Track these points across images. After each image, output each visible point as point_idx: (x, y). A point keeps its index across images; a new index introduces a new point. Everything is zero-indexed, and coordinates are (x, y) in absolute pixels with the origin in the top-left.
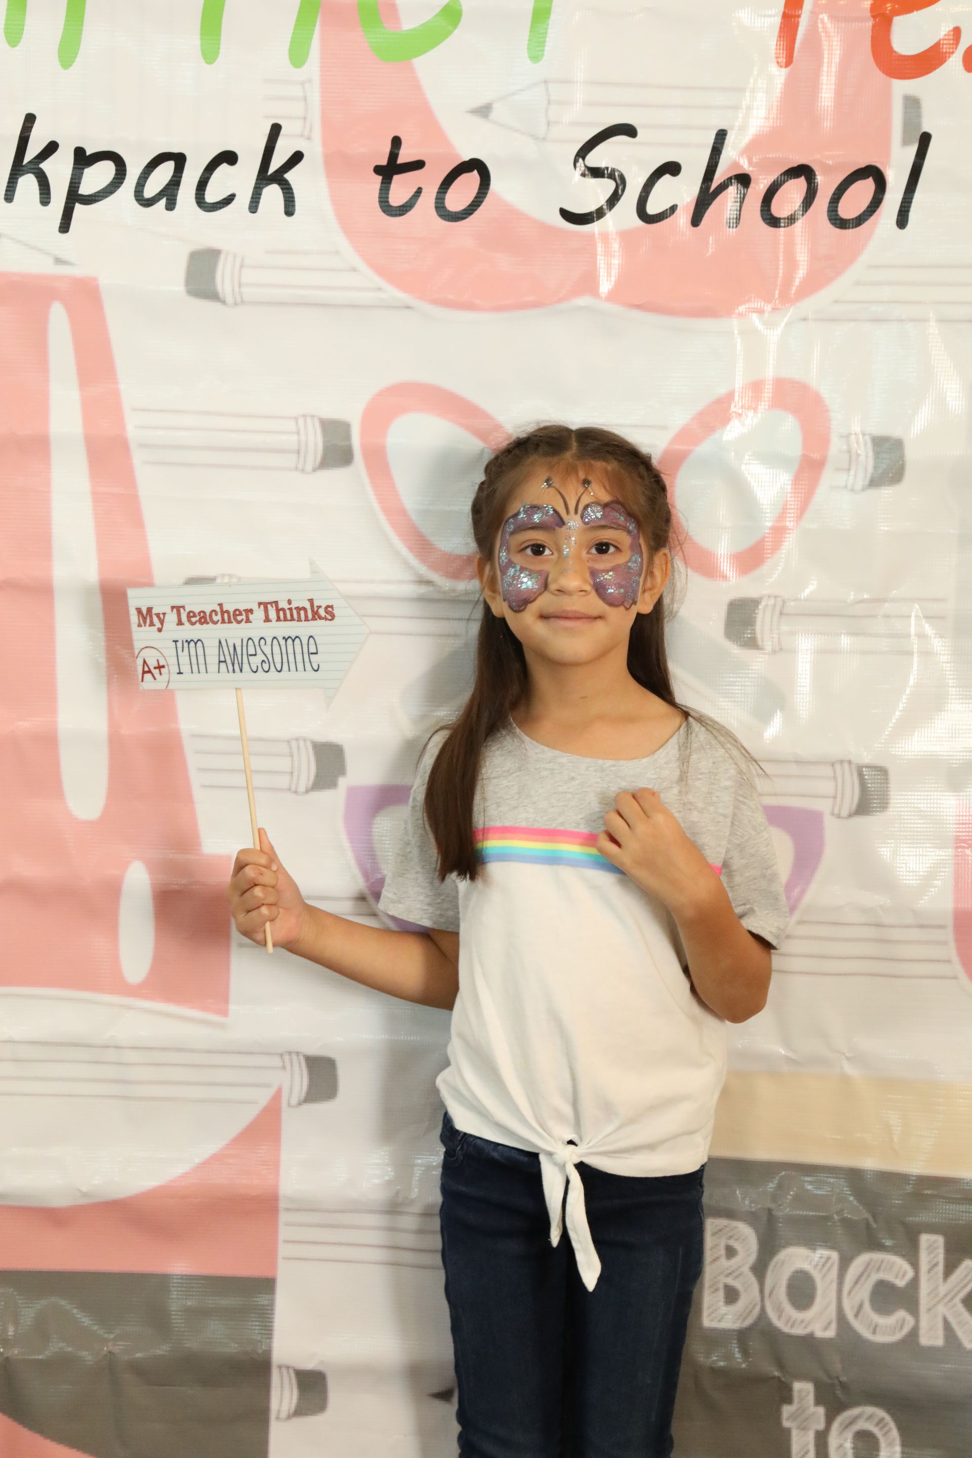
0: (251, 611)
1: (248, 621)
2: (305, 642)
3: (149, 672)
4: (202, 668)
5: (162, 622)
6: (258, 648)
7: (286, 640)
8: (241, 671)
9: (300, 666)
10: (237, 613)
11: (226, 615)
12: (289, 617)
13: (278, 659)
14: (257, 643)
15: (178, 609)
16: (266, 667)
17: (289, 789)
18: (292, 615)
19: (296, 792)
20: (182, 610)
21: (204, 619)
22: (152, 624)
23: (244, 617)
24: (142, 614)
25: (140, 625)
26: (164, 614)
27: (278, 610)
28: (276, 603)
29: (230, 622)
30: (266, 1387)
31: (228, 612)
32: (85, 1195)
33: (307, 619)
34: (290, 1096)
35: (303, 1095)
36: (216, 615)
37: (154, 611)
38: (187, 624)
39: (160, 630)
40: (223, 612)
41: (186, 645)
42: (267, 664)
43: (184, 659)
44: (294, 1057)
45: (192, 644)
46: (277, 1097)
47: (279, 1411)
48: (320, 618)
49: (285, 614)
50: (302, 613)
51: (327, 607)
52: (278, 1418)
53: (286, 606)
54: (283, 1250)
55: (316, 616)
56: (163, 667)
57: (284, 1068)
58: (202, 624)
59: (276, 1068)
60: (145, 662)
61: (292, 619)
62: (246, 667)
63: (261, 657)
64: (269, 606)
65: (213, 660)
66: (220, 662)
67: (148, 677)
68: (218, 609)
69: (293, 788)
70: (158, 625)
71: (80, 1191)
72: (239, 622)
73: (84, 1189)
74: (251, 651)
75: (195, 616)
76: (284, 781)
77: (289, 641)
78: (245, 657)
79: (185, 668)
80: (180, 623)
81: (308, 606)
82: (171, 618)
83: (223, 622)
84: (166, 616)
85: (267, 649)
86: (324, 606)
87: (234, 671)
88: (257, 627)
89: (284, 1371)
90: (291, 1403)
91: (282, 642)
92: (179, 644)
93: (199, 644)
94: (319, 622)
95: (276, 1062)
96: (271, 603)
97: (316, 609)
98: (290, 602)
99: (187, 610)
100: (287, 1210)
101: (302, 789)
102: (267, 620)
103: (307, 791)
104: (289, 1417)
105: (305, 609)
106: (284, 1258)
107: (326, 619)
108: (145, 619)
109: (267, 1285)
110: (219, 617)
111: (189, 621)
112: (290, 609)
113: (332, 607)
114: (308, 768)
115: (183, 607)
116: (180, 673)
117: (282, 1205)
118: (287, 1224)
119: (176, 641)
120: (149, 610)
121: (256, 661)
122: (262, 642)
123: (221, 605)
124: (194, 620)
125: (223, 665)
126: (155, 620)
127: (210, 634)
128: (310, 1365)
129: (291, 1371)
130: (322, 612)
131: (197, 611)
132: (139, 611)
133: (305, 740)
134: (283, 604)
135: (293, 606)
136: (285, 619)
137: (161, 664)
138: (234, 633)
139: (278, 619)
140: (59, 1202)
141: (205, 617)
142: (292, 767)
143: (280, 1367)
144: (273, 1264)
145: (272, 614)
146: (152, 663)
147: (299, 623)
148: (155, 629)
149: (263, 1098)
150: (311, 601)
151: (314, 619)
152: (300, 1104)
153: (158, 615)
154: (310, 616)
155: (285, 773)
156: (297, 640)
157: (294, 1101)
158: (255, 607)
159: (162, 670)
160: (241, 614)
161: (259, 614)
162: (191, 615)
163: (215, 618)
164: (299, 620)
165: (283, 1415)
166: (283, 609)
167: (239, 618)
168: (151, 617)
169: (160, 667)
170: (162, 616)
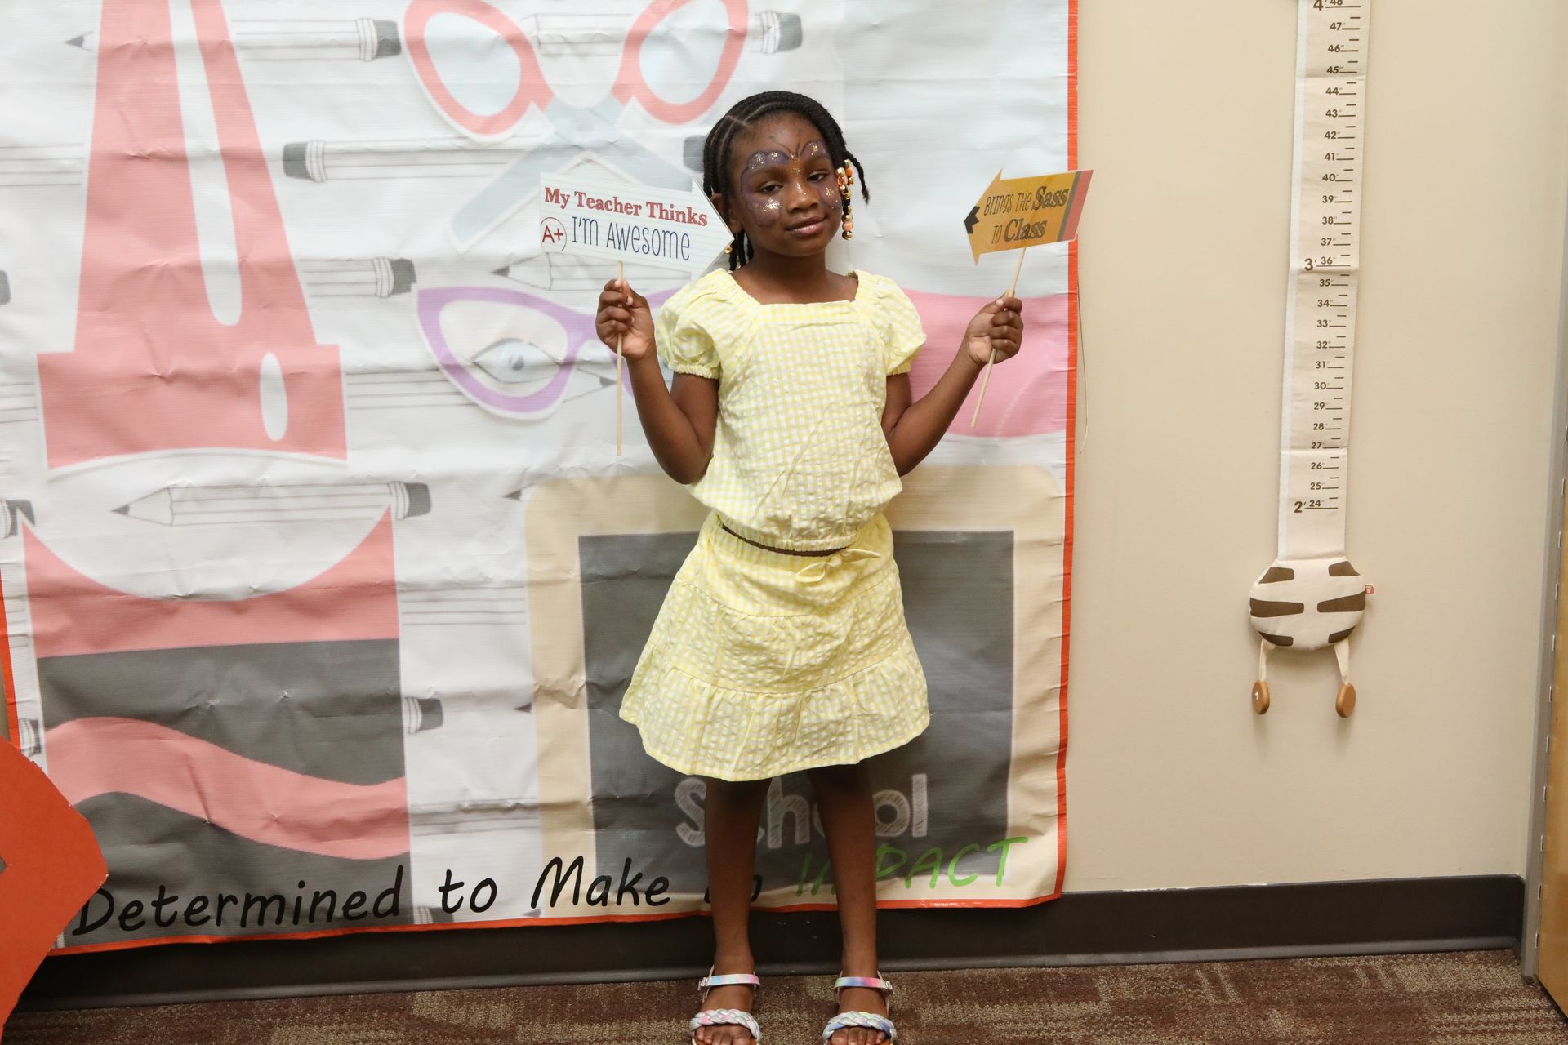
0: (640, 207)
1: (636, 213)
2: (680, 237)
3: (550, 236)
4: (594, 241)
5: (566, 202)
6: (641, 235)
7: (665, 233)
8: (625, 249)
9: (673, 254)
10: (628, 206)
11: (619, 206)
12: (670, 217)
13: (656, 245)
14: (641, 232)
15: (580, 195)
16: (646, 250)
17: (376, 295)
18: (672, 217)
19: (381, 296)
20: (583, 196)
21: (600, 205)
22: (557, 202)
23: (633, 210)
24: (550, 193)
25: (547, 201)
26: (568, 196)
27: (662, 210)
28: (661, 205)
29: (621, 211)
30: (399, 712)
31: (620, 204)
32: (256, 591)
33: (684, 221)
34: (397, 513)
35: (406, 511)
36: (611, 204)
37: (560, 193)
38: (586, 207)
39: (563, 207)
40: (616, 204)
41: (583, 222)
42: (647, 248)
43: (580, 232)
44: (398, 485)
45: (588, 222)
46: (388, 513)
47: (409, 728)
48: (695, 222)
49: (667, 214)
50: (681, 216)
51: (702, 215)
52: (409, 733)
53: (669, 209)
54: (402, 619)
55: (692, 220)
56: (562, 234)
57: (391, 493)
58: (599, 209)
59: (384, 494)
60: (547, 228)
61: (672, 219)
62: (629, 247)
63: (642, 242)
64: (655, 206)
65: (603, 236)
66: (609, 239)
67: (548, 240)
68: (613, 200)
69: (379, 294)
70: (562, 203)
71: (251, 588)
72: (629, 213)
73: (255, 587)
74: (636, 236)
75: (593, 202)
76: (371, 289)
77: (668, 235)
78: (630, 240)
79: (580, 239)
80: (580, 205)
81: (686, 212)
82: (574, 200)
83: (616, 210)
84: (570, 198)
85: (649, 237)
86: (699, 215)
87: (619, 248)
88: (643, 219)
89: (411, 701)
90: (417, 722)
91: (662, 234)
92: (578, 221)
93: (594, 223)
94: (693, 225)
95: (385, 489)
96: (657, 204)
97: (692, 215)
98: (672, 206)
99: (588, 196)
100: (402, 591)
101: (385, 293)
102: (652, 215)
103: (389, 295)
104: (417, 731)
105: (684, 214)
106: (404, 625)
107: (700, 224)
108: (552, 197)
109: (393, 644)
110: (613, 207)
111: (588, 205)
112: (672, 212)
113: (705, 216)
114: (387, 277)
115: (585, 194)
116: (575, 241)
117: (398, 588)
118: (403, 601)
119: (575, 218)
120: (557, 191)
121: (638, 244)
122: (646, 231)
123: (616, 198)
124: (592, 205)
125: (611, 242)
126: (560, 199)
127: (604, 218)
128: (428, 696)
129: (416, 701)
130: (697, 218)
131: (595, 199)
132: (548, 190)
133: (384, 259)
134: (666, 207)
135: (675, 209)
136: (667, 218)
137: (560, 232)
138: (624, 221)
139: (661, 217)
140: (237, 597)
141: (601, 204)
142: (377, 279)
143: (407, 698)
144: (396, 630)
145: (657, 212)
146: (553, 231)
147: (678, 223)
148: (559, 205)
149: (377, 515)
150: (690, 209)
151: (690, 222)
152: (404, 518)
153: (563, 196)
154: (687, 220)
155: (371, 283)
156: (674, 235)
157: (400, 516)
158: (643, 205)
159: (561, 237)
160: (631, 208)
161: (646, 210)
162: (590, 201)
163: (610, 207)
164: (678, 220)
165: (413, 730)
166: (666, 211)
167: (629, 210)
168: (557, 196)
169: (559, 234)
170: (566, 197)
